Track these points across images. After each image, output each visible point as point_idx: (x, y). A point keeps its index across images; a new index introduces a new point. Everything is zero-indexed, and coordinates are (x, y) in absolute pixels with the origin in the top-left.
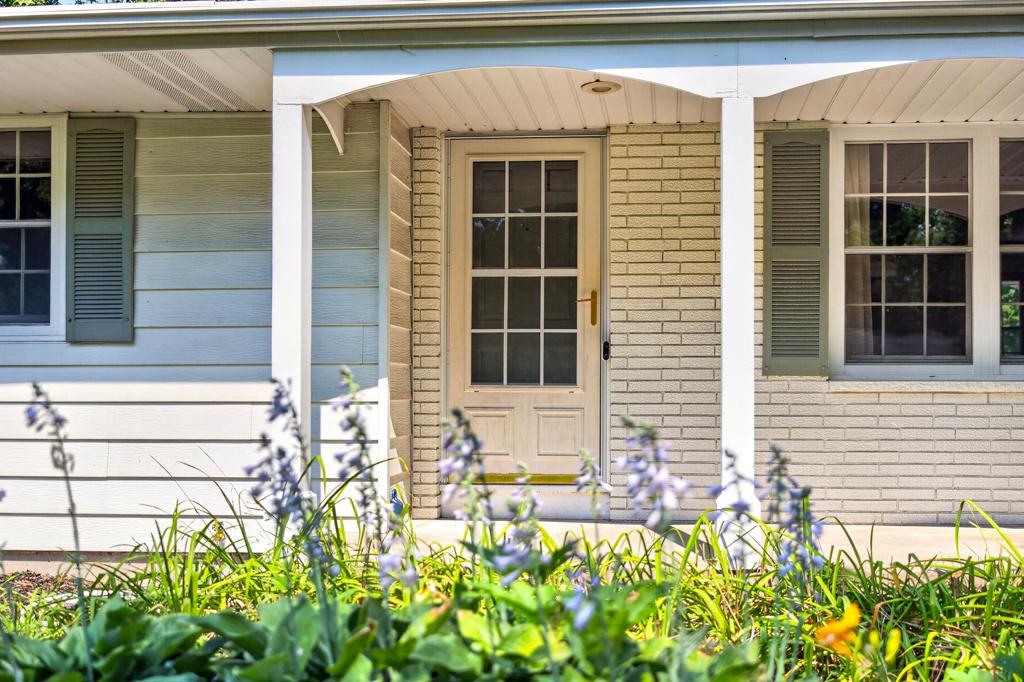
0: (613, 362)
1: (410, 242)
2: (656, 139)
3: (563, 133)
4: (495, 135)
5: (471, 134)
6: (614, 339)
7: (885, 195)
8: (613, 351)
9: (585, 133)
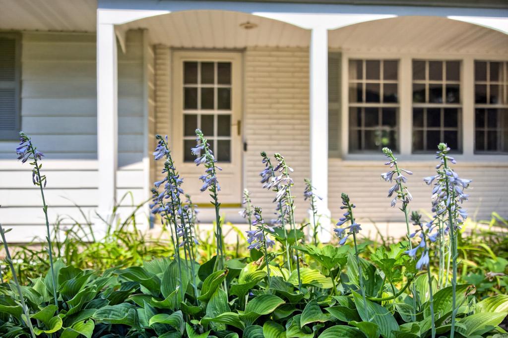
0: (248, 152)
1: (155, 97)
2: (267, 53)
3: (225, 50)
4: (194, 49)
5: (182, 49)
6: (249, 142)
7: (364, 81)
8: (249, 147)
9: (235, 50)
